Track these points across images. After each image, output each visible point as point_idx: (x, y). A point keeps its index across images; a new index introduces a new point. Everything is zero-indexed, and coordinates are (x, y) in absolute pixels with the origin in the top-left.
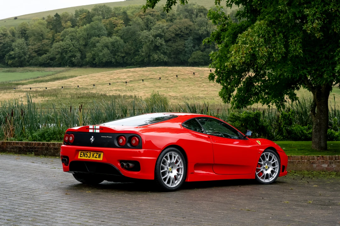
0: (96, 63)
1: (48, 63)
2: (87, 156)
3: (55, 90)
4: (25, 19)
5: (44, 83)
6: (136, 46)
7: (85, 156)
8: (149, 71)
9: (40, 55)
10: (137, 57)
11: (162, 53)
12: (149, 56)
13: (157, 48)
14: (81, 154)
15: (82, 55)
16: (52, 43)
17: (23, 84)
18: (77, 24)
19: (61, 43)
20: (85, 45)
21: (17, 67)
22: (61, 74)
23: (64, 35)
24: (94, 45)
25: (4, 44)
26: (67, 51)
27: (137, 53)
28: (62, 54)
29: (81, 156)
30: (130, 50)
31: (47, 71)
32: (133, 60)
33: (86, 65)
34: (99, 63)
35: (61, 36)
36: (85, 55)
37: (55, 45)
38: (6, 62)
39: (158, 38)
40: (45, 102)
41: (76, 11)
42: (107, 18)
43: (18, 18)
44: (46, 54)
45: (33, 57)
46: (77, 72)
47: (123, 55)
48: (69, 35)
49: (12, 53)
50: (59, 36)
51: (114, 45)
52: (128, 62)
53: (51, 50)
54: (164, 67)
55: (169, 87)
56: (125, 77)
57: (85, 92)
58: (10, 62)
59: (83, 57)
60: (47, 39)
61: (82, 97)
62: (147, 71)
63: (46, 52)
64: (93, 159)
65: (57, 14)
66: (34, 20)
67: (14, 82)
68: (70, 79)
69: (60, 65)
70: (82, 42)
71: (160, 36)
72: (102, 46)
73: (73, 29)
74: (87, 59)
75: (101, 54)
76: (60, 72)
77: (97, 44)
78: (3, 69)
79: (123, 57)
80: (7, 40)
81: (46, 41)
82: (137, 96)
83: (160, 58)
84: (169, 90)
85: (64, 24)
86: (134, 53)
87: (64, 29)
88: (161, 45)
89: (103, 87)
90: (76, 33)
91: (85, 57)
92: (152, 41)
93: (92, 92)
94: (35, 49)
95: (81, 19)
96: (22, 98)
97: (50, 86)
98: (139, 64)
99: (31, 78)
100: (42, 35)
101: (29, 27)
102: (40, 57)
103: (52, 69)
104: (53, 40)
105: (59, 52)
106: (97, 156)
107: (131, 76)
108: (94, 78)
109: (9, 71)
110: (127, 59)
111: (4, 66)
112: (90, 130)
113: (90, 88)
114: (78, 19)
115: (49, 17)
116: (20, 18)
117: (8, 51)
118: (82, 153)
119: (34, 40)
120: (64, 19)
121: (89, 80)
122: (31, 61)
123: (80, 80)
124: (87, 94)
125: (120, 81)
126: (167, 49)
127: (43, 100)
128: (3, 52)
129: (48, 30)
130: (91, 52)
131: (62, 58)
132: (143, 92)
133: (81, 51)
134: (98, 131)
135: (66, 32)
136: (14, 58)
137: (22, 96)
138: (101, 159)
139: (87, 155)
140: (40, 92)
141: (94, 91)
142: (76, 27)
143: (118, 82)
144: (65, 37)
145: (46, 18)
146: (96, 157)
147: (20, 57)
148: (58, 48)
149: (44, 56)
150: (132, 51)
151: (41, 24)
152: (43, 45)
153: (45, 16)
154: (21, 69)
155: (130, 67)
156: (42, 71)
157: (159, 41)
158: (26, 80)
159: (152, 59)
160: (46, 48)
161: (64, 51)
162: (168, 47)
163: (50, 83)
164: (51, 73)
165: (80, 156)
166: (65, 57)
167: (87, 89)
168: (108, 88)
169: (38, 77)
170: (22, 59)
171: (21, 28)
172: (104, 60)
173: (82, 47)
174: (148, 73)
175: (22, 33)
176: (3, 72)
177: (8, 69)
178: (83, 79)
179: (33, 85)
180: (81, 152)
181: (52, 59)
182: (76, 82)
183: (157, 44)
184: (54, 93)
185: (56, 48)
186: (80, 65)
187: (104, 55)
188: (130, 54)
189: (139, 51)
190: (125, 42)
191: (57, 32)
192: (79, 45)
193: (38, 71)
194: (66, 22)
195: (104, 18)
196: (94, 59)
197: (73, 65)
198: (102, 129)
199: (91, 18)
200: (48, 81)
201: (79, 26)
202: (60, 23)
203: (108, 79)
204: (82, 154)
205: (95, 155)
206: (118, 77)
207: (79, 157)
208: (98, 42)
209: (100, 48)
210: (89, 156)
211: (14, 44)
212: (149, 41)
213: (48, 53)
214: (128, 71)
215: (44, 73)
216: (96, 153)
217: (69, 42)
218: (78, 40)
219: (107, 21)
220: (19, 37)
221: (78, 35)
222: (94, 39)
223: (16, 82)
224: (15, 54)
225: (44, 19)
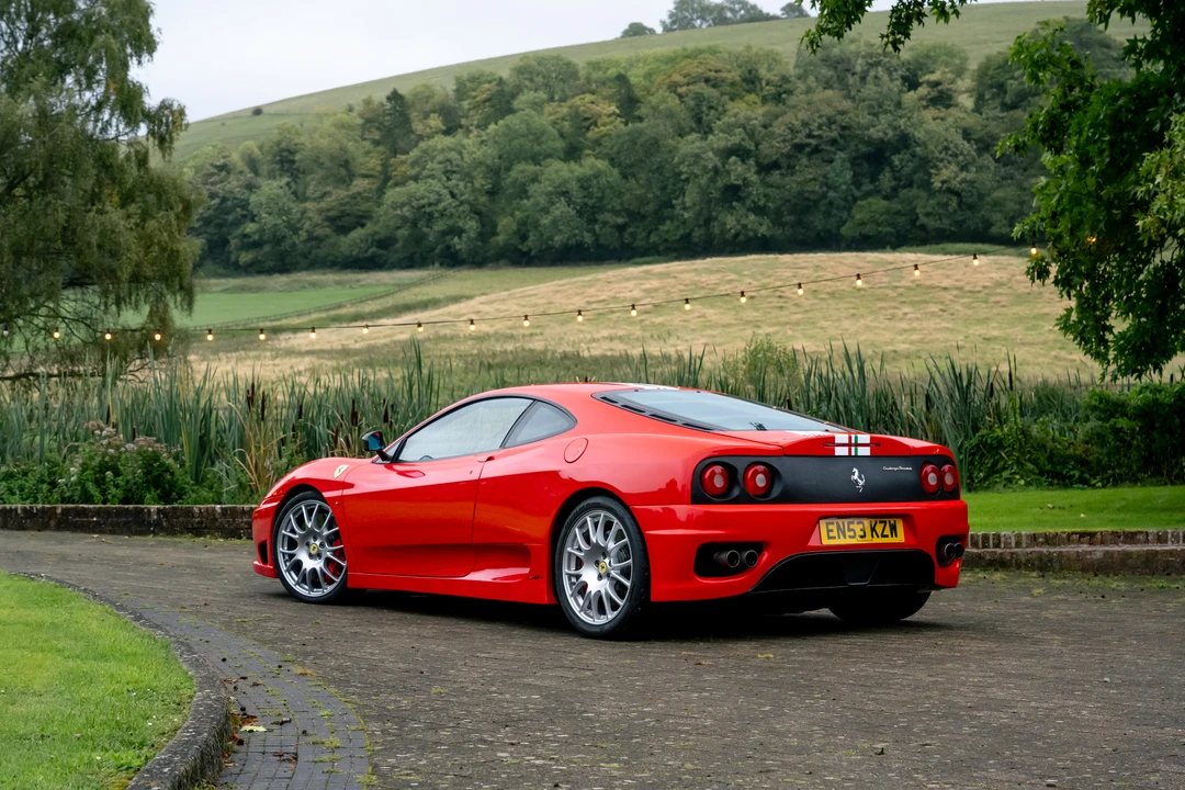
2: (852, 534)
7: (848, 534)
14: (829, 531)
29: (831, 534)
64: (876, 540)
106: (887, 532)
112: (836, 448)
118: (834, 527)
134: (865, 451)
138: (900, 538)
139: (853, 530)
146: (883, 536)
165: (829, 538)
180: (827, 524)
198: (878, 445)
204: (832, 531)
205: (879, 528)
207: (826, 542)
210: (862, 534)
216: (878, 520)
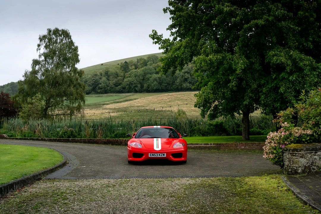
0: (150, 90)
1: (122, 91)
3: (125, 108)
4: (107, 65)
5: (119, 103)
6: (174, 79)
8: (181, 95)
9: (117, 86)
10: (174, 86)
11: (188, 83)
12: (181, 85)
13: (186, 80)
15: (141, 85)
16: (124, 79)
17: (107, 104)
18: (138, 67)
19: (129, 78)
20: (143, 80)
21: (104, 94)
22: (129, 97)
23: (130, 74)
24: (149, 79)
25: (96, 80)
26: (132, 84)
27: (174, 83)
28: (129, 85)
30: (170, 81)
31: (121, 96)
32: (172, 88)
33: (144, 92)
34: (152, 90)
35: (129, 75)
36: (144, 86)
37: (125, 80)
38: (97, 91)
39: (186, 74)
40: (120, 115)
41: (137, 59)
42: (156, 63)
43: (103, 64)
44: (120, 85)
45: (113, 88)
46: (139, 96)
47: (166, 85)
48: (134, 74)
49: (100, 86)
50: (127, 74)
51: (160, 79)
52: (169, 89)
53: (123, 83)
54: (189, 92)
55: (192, 104)
56: (166, 99)
57: (143, 108)
58: (99, 91)
59: (142, 87)
60: (120, 76)
61: (141, 112)
62: (179, 95)
63: (120, 84)
65: (126, 61)
66: (113, 66)
67: (102, 103)
68: (134, 101)
69: (128, 92)
70: (141, 78)
71: (188, 73)
72: (153, 80)
73: (135, 70)
74: (145, 88)
75: (152, 85)
76: (129, 96)
77: (150, 79)
78: (95, 95)
79: (166, 86)
80: (97, 78)
81: (120, 78)
82: (172, 110)
83: (187, 86)
84: (192, 106)
85: (130, 68)
86: (172, 83)
87: (130, 71)
88: (188, 78)
89: (153, 105)
90: (137, 72)
91: (143, 87)
92: (183, 76)
93: (147, 108)
94: (114, 83)
95: (140, 64)
96: (106, 113)
97: (123, 105)
98: (175, 90)
99: (112, 100)
100: (117, 75)
101: (110, 70)
102: (117, 88)
103: (124, 94)
104: (124, 77)
105: (128, 84)
107: (170, 98)
108: (148, 100)
109: (99, 96)
110: (168, 87)
111: (95, 93)
113: (146, 106)
114: (139, 64)
115: (121, 63)
116: (105, 64)
117: (98, 84)
119: (113, 78)
120: (130, 64)
121: (145, 101)
122: (112, 90)
123: (140, 101)
124: (143, 109)
125: (163, 101)
126: (192, 80)
127: (119, 114)
128: (95, 85)
129: (121, 71)
130: (147, 84)
131: (130, 88)
132: (177, 107)
133: (140, 83)
135: (131, 72)
136: (101, 89)
137: (107, 112)
140: (117, 109)
141: (148, 108)
142: (138, 69)
143: (162, 102)
144: (131, 75)
145: (120, 64)
147: (105, 88)
148: (127, 81)
149: (119, 87)
150: (171, 82)
151: (117, 67)
152: (118, 80)
153: (119, 63)
154: (106, 95)
155: (170, 92)
156: (118, 96)
157: (187, 75)
158: (109, 101)
159: (183, 87)
160: (120, 82)
161: (131, 83)
162: (192, 79)
163: (122, 103)
164: (123, 97)
166: (131, 87)
167: (144, 106)
168: (156, 105)
169: (116, 100)
170: (106, 89)
171: (106, 70)
172: (155, 88)
173: (141, 81)
174: (180, 96)
175: (106, 74)
176: (96, 97)
177: (98, 95)
178: (142, 101)
179: (113, 104)
181: (124, 88)
182: (138, 102)
183: (186, 77)
184: (124, 110)
185: (126, 82)
186: (140, 91)
187: (154, 85)
188: (170, 84)
189: (175, 82)
190: (167, 77)
191: (126, 72)
192: (140, 79)
193: (116, 95)
194: (132, 66)
195: (154, 63)
196: (149, 88)
197: (136, 92)
199: (146, 63)
200: (122, 102)
201: (139, 69)
202: (128, 67)
203: (156, 100)
206: (162, 99)
208: (150, 78)
209: (152, 81)
211: (101, 80)
212: (180, 75)
213: (121, 85)
214: (168, 95)
215: (119, 97)
217: (134, 78)
218: (139, 77)
219: (156, 65)
220: (104, 76)
221: (139, 74)
222: (149, 76)
223: (103, 103)
224: (102, 86)
225: (118, 64)
